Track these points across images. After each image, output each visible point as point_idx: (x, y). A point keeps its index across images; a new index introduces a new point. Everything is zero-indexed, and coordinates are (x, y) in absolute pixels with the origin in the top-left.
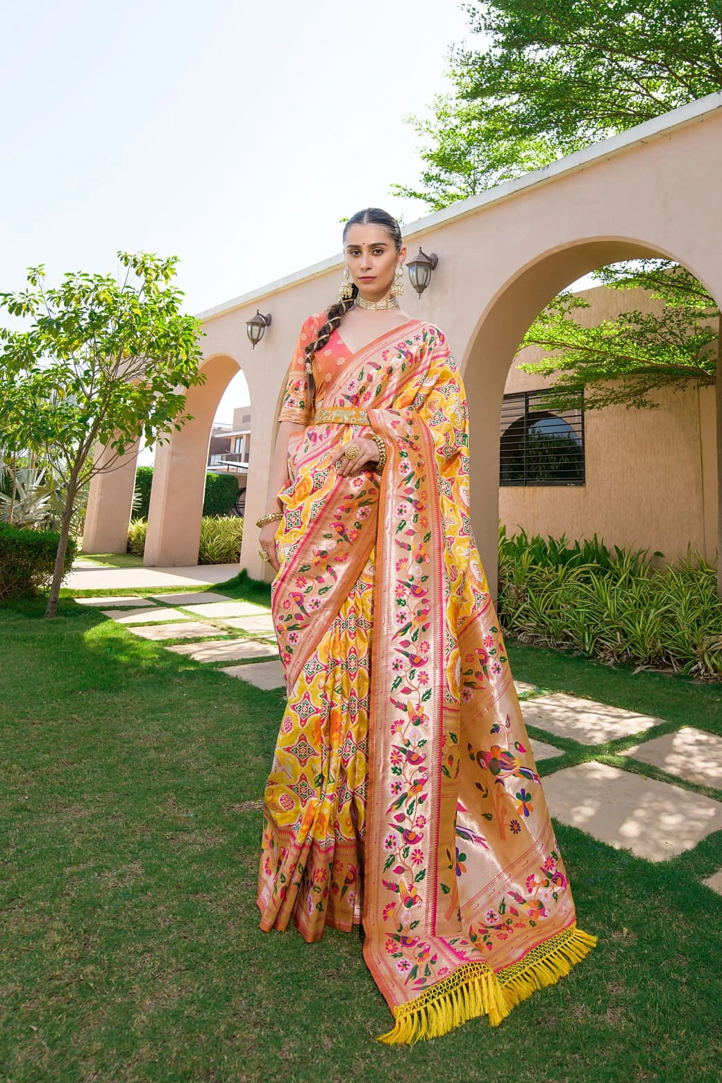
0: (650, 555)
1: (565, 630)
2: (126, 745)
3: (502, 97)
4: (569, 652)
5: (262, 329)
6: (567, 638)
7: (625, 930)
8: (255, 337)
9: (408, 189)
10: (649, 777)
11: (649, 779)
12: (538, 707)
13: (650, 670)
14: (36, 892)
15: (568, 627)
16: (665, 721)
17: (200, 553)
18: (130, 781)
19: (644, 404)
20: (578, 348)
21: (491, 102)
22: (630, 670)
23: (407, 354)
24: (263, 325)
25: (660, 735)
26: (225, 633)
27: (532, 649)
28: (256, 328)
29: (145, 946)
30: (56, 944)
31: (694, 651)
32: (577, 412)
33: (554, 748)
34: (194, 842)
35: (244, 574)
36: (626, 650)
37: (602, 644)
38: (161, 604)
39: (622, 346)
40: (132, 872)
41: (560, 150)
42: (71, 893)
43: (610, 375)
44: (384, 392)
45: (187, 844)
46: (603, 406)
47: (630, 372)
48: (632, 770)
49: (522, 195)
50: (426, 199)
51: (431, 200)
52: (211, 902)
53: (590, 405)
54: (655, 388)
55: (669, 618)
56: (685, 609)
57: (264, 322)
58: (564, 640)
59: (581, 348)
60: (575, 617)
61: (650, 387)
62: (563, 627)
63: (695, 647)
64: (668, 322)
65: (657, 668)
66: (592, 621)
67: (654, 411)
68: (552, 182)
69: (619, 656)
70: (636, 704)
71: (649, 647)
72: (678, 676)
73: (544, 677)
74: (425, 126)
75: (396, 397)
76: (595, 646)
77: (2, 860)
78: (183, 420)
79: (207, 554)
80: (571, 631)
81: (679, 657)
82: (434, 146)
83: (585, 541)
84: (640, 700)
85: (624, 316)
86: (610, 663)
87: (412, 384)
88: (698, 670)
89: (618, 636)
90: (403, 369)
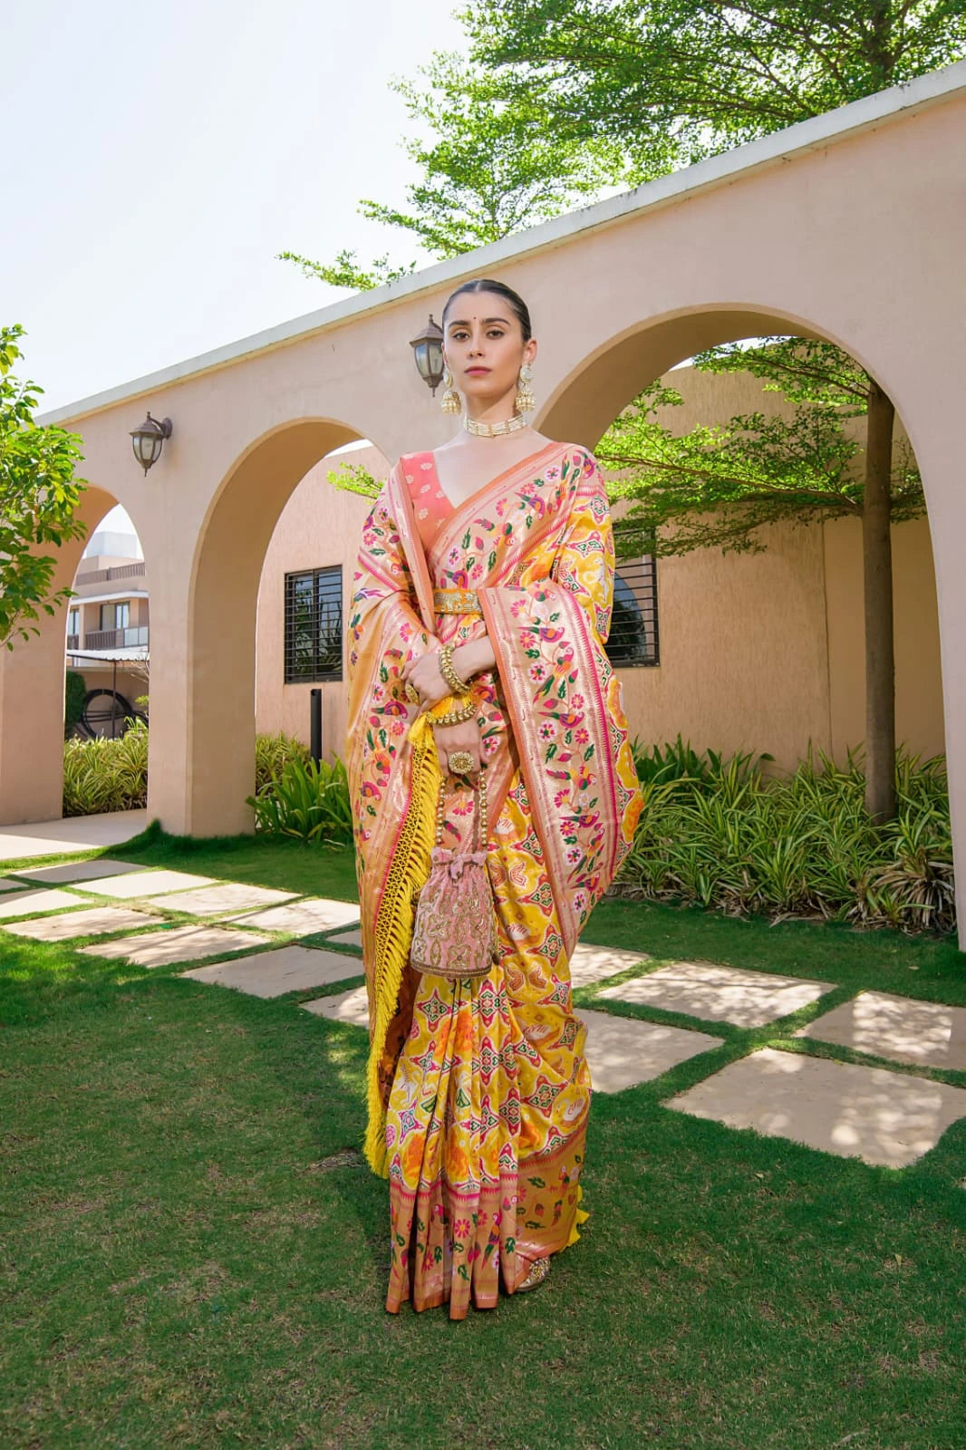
0: (755, 759)
1: (668, 874)
2: (101, 1102)
3: (543, 65)
4: (675, 903)
5: (158, 444)
6: (670, 884)
7: (899, 1257)
8: (147, 456)
9: (389, 210)
10: (844, 1061)
11: (845, 1063)
12: (660, 985)
13: (792, 919)
14: (84, 1326)
15: (672, 869)
16: (835, 986)
17: (65, 800)
18: (138, 1152)
19: (747, 546)
20: (662, 466)
21: (523, 70)
22: (766, 921)
23: (535, 501)
24: (159, 438)
25: (838, 1004)
26: (160, 921)
27: (622, 903)
28: (147, 442)
29: (286, 1372)
30: (158, 1390)
31: (852, 889)
32: (645, 559)
33: (707, 1037)
34: (279, 1224)
35: (155, 829)
36: (756, 895)
37: (723, 889)
38: (34, 885)
39: (731, 463)
40: (211, 1277)
41: (628, 153)
42: (136, 1318)
43: (708, 505)
44: (500, 565)
45: (269, 1227)
46: (688, 550)
47: (737, 501)
48: (821, 1054)
49: (594, 234)
50: (418, 229)
51: (425, 231)
52: (345, 1299)
53: (670, 549)
54: (768, 523)
55: (816, 849)
56: (838, 833)
57: (162, 432)
58: (665, 888)
59: (667, 467)
60: (682, 854)
61: (761, 522)
62: (665, 871)
63: (853, 884)
64: (800, 428)
65: (800, 915)
66: (705, 858)
67: (759, 556)
68: (642, 216)
69: (747, 904)
70: (791, 967)
71: (789, 888)
72: (831, 924)
73: (655, 941)
74: (422, 104)
75: (521, 570)
76: (713, 893)
77: (6, 1290)
78: (57, 597)
79: (76, 800)
80: (677, 875)
81: (831, 899)
82: (431, 141)
83: (667, 745)
84: (795, 960)
85: (738, 420)
86: (734, 915)
87: (546, 545)
88: (859, 913)
89: (745, 877)
90: (529, 525)
